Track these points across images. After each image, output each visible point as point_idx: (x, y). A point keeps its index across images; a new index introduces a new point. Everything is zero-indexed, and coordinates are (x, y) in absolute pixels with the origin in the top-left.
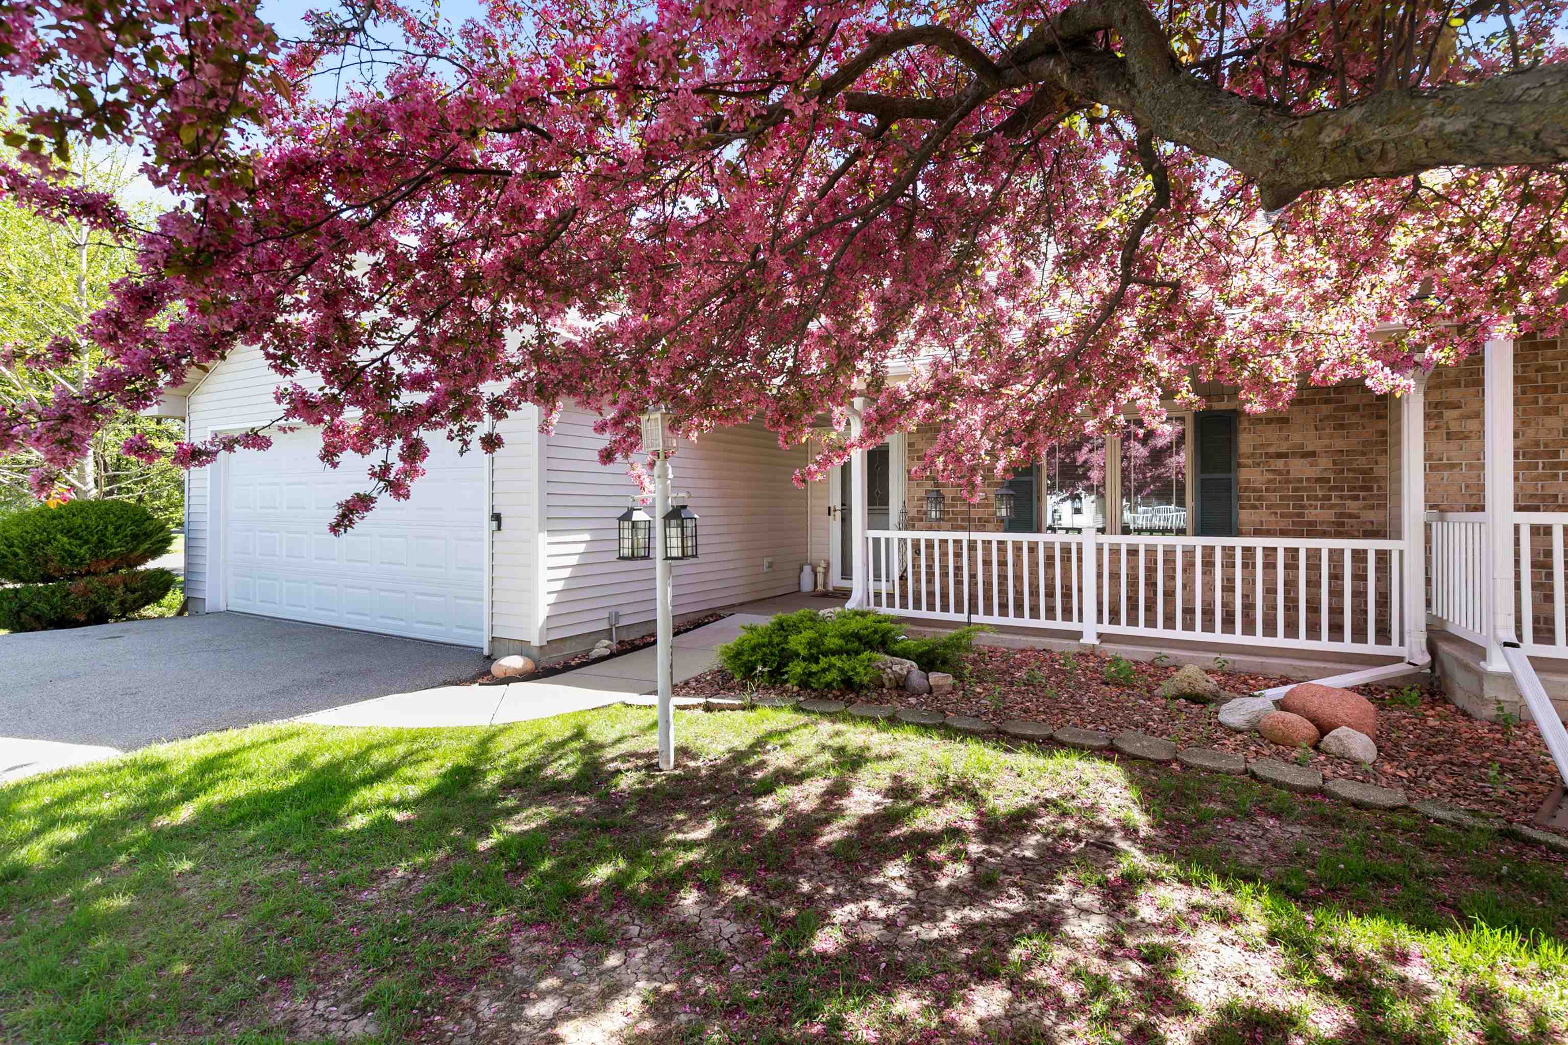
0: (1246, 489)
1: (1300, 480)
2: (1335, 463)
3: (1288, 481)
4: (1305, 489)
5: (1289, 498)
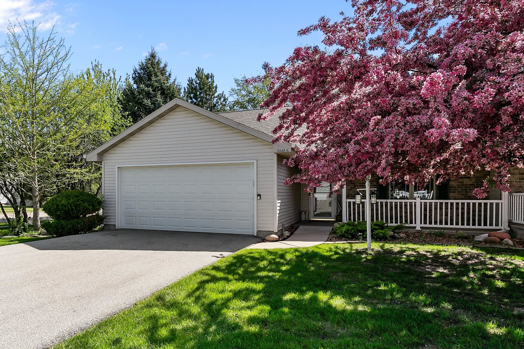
0: (451, 187)
1: (467, 185)
2: (476, 180)
3: (463, 185)
4: (468, 187)
5: (464, 189)
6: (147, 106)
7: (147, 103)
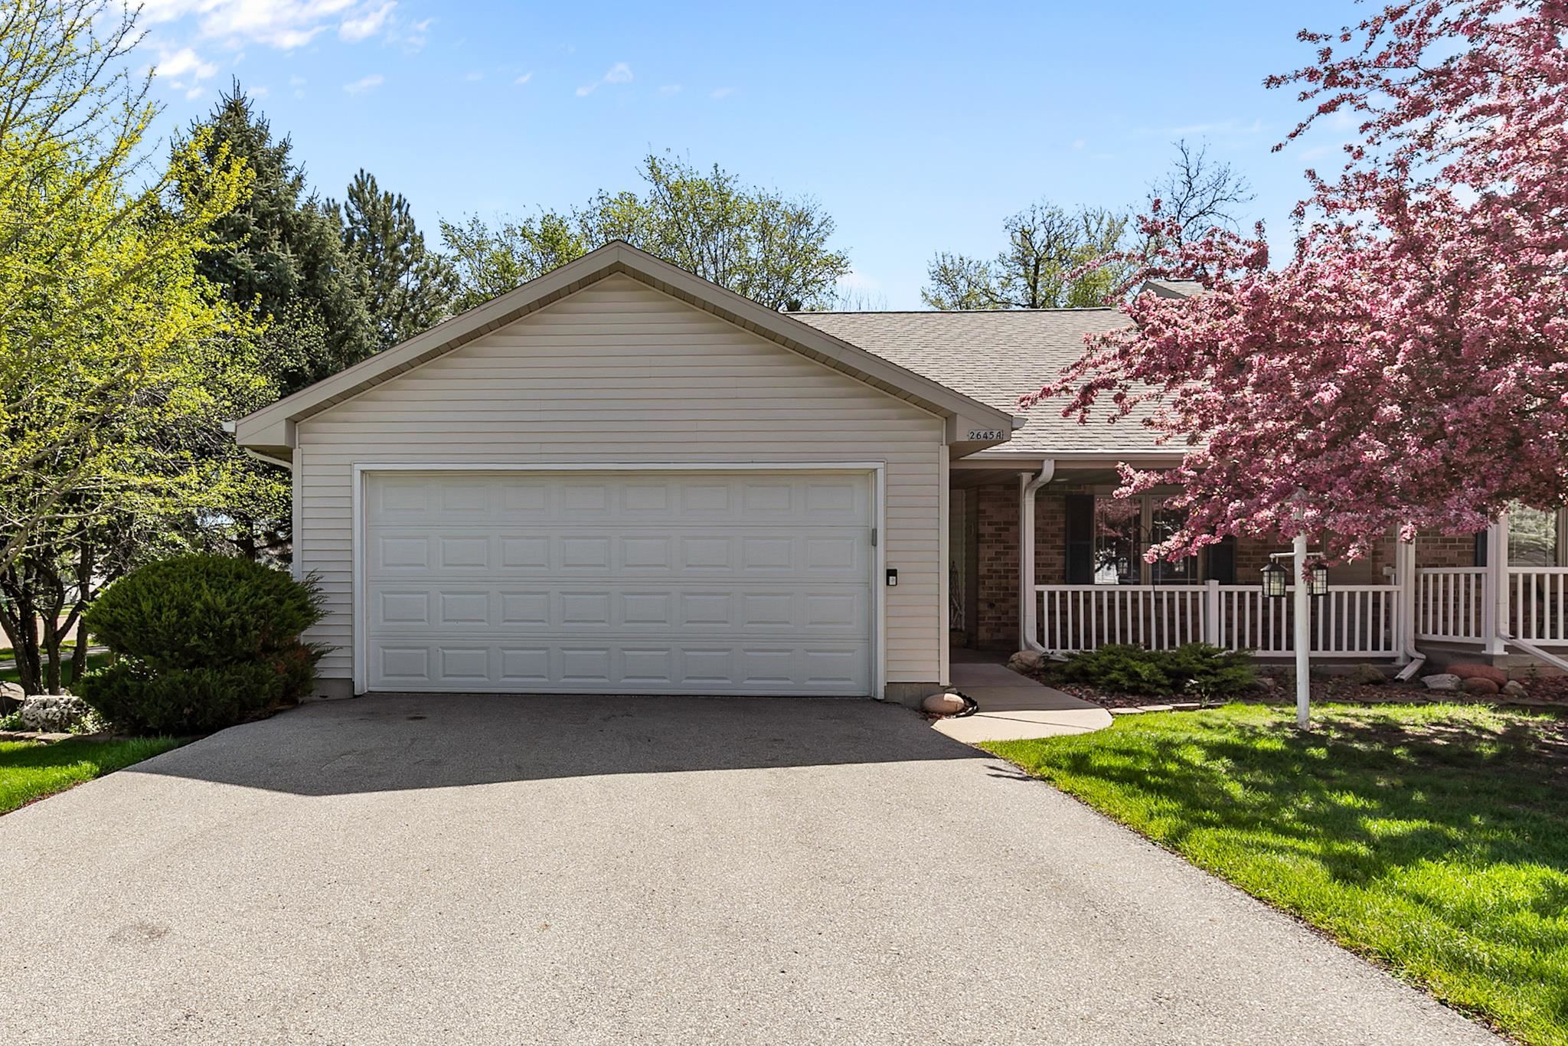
6: (240, 272)
7: (243, 264)
